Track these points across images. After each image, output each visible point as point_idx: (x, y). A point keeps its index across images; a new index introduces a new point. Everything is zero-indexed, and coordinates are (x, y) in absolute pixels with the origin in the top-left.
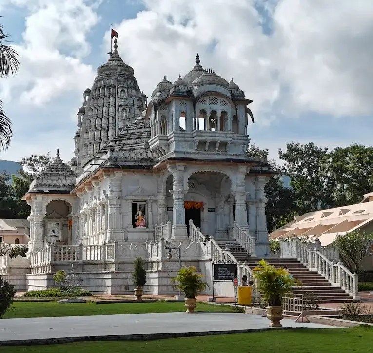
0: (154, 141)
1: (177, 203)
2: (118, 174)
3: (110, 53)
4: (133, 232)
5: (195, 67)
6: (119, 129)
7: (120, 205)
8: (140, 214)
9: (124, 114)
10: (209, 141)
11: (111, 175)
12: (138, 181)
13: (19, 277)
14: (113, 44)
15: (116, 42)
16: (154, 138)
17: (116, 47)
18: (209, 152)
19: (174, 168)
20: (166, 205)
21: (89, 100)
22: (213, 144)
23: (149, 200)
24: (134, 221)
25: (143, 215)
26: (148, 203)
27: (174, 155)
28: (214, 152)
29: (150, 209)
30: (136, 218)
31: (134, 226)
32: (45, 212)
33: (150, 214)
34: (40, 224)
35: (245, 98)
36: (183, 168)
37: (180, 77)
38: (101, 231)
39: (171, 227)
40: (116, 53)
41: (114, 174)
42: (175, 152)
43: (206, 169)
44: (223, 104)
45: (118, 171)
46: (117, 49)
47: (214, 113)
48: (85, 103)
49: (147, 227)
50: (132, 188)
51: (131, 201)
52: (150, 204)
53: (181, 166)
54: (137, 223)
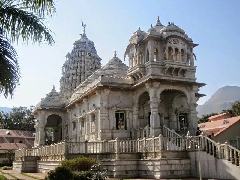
0: (133, 69)
1: (154, 111)
2: (107, 92)
3: (81, 35)
4: (117, 132)
5: (157, 23)
6: (88, 75)
7: (108, 113)
8: (121, 120)
9: (90, 67)
10: (175, 68)
11: (102, 92)
12: (119, 97)
13: (32, 162)
14: (83, 30)
15: (84, 29)
16: (132, 67)
17: (85, 31)
18: (174, 76)
19: (152, 86)
20: (138, 114)
21: (70, 59)
22: (177, 70)
23: (127, 110)
24: (117, 125)
25: (123, 121)
26: (126, 113)
27: (151, 77)
28: (177, 76)
29: (127, 117)
30: (118, 123)
31: (118, 128)
32: (46, 122)
33: (128, 120)
34: (43, 129)
35: (193, 43)
36: (158, 86)
37: (152, 26)
38: (90, 132)
39: (149, 128)
40: (85, 34)
41: (104, 92)
42: (152, 75)
43: (171, 88)
44: (182, 44)
45: (108, 90)
46: (85, 32)
47: (177, 50)
48: (67, 61)
49: (126, 129)
50: (115, 102)
51: (116, 111)
52: (127, 113)
53: (157, 84)
54: (119, 127)
